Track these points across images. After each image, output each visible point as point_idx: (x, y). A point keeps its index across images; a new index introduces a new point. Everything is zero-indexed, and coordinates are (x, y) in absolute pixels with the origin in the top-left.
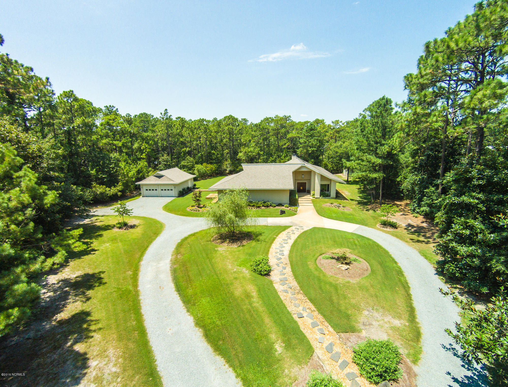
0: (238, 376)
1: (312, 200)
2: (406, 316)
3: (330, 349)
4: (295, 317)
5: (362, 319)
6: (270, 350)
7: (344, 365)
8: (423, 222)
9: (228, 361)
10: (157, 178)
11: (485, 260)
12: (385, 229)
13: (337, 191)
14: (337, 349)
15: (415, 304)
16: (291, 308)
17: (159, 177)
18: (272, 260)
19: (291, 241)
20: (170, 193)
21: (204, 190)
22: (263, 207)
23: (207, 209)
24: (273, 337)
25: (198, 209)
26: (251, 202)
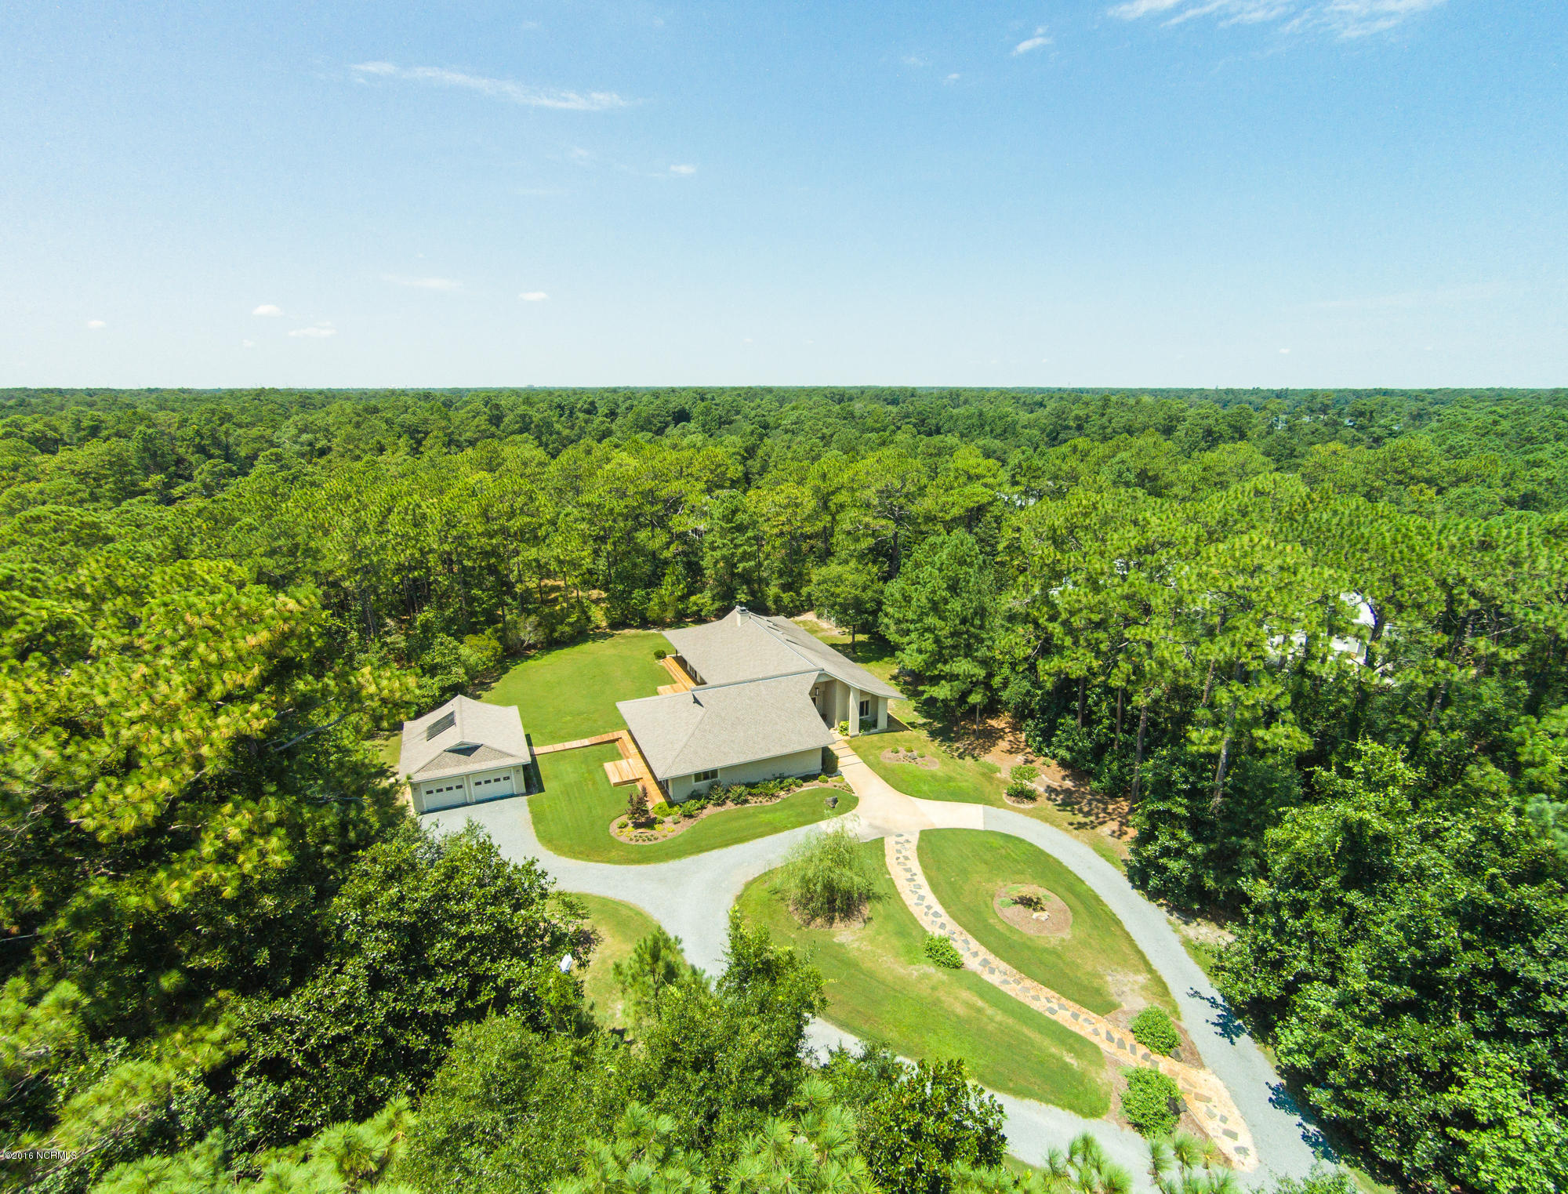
0: (1063, 1107)
1: (848, 742)
2: (1142, 967)
3: (1110, 1038)
4: (1047, 1014)
5: (1112, 989)
6: (1066, 1067)
7: (1133, 1049)
8: (1064, 778)
9: (1040, 1099)
10: (462, 757)
11: (1197, 877)
12: (1022, 806)
13: (889, 716)
14: (1116, 1036)
15: (1141, 946)
16: (1036, 1006)
17: (467, 750)
18: (936, 932)
19: (921, 879)
20: (504, 787)
21: (559, 747)
22: (782, 793)
23: (670, 829)
24: (1053, 1050)
25: (649, 832)
26: (751, 785)
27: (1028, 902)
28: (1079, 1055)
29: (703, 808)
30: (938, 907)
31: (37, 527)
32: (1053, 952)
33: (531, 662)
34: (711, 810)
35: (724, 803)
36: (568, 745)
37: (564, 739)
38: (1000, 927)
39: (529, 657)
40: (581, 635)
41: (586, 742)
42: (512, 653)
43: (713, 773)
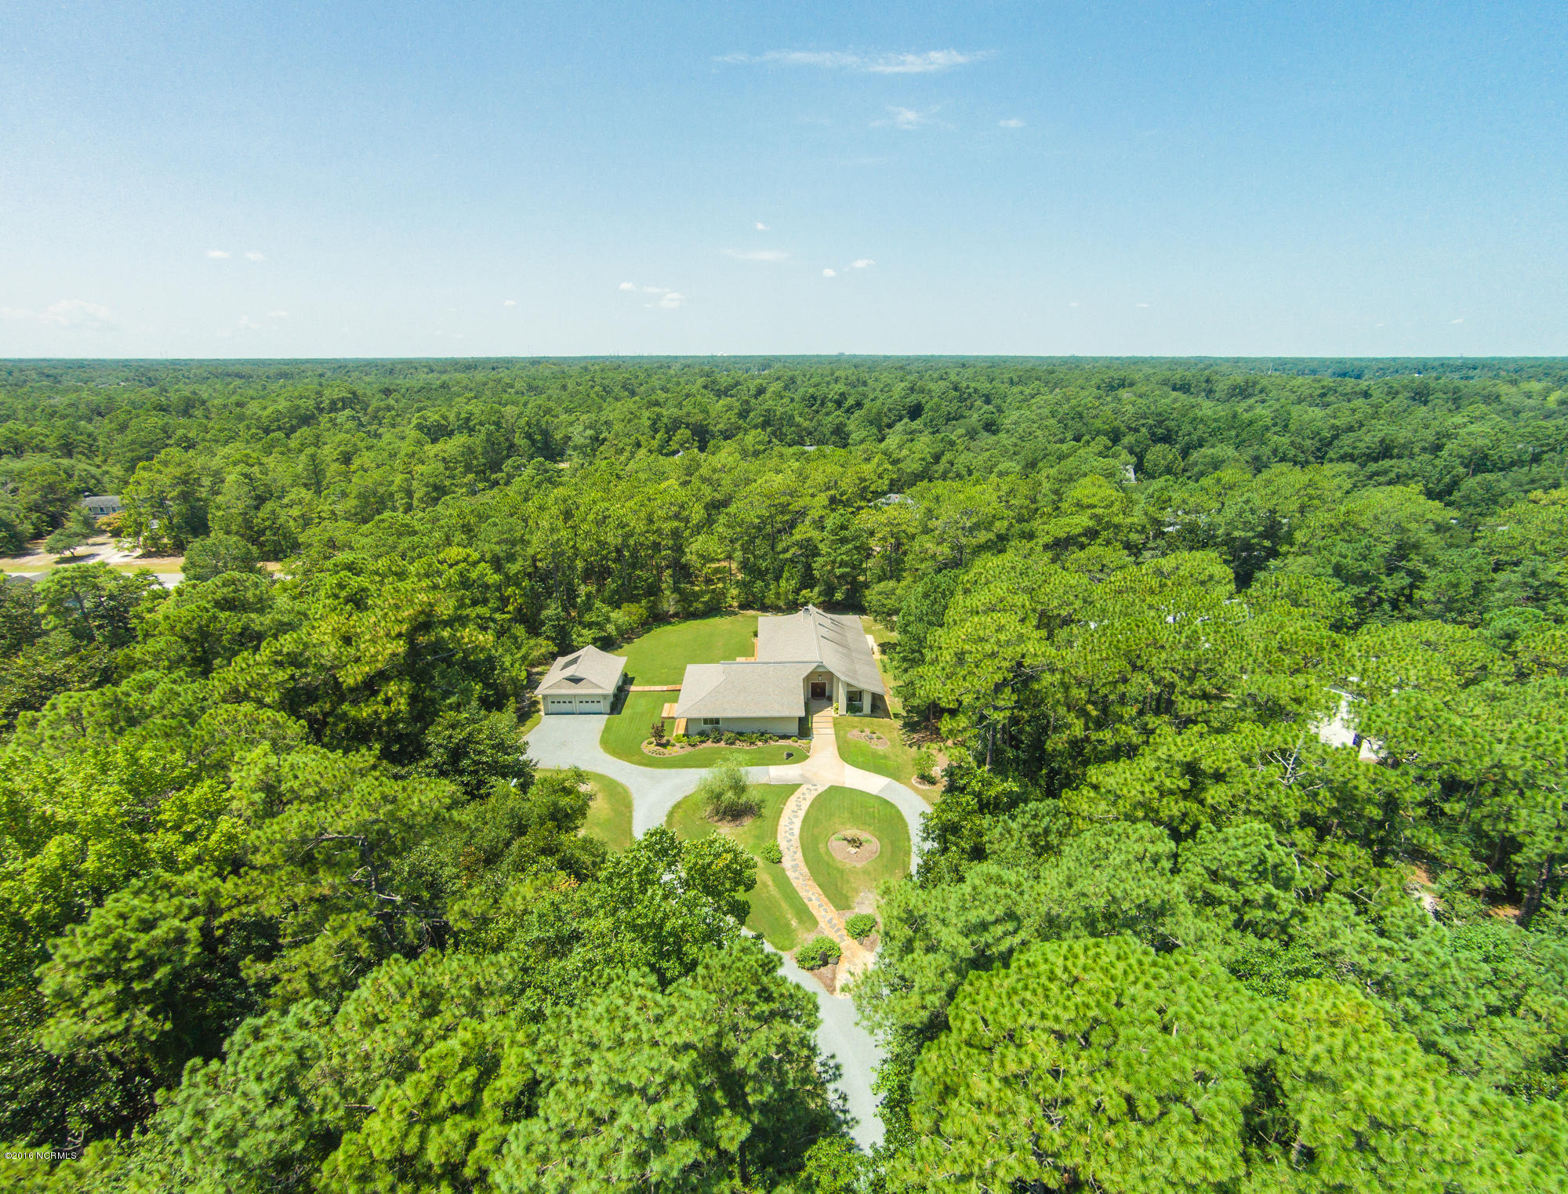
1: (834, 721)
3: (831, 922)
5: (857, 898)
7: (838, 931)
10: (573, 684)
14: (836, 922)
17: (576, 680)
18: (783, 844)
19: (802, 814)
20: (595, 707)
21: (647, 688)
22: (760, 744)
23: (674, 751)
24: (789, 916)
25: (662, 749)
26: (741, 734)
27: (855, 842)
28: (801, 921)
29: (702, 742)
30: (797, 831)
31: (382, 525)
32: (841, 872)
33: (669, 627)
34: (709, 744)
35: (718, 741)
36: (653, 688)
37: (654, 684)
38: (822, 850)
39: (670, 623)
40: (714, 609)
41: (665, 688)
42: (657, 619)
43: (717, 721)
